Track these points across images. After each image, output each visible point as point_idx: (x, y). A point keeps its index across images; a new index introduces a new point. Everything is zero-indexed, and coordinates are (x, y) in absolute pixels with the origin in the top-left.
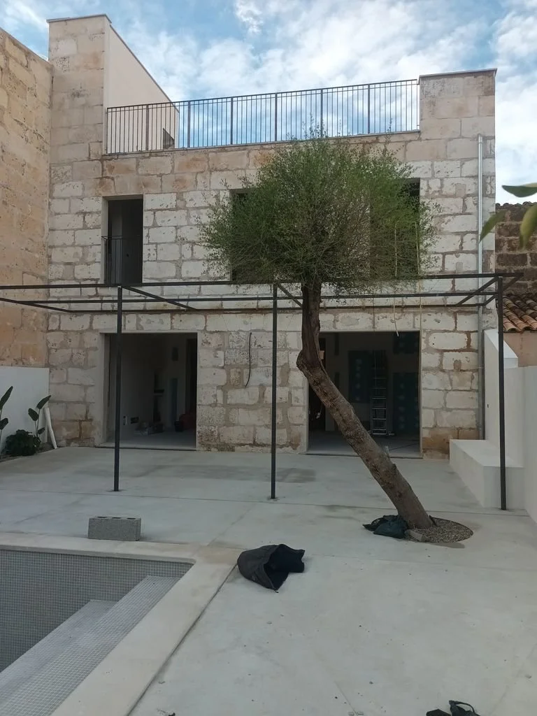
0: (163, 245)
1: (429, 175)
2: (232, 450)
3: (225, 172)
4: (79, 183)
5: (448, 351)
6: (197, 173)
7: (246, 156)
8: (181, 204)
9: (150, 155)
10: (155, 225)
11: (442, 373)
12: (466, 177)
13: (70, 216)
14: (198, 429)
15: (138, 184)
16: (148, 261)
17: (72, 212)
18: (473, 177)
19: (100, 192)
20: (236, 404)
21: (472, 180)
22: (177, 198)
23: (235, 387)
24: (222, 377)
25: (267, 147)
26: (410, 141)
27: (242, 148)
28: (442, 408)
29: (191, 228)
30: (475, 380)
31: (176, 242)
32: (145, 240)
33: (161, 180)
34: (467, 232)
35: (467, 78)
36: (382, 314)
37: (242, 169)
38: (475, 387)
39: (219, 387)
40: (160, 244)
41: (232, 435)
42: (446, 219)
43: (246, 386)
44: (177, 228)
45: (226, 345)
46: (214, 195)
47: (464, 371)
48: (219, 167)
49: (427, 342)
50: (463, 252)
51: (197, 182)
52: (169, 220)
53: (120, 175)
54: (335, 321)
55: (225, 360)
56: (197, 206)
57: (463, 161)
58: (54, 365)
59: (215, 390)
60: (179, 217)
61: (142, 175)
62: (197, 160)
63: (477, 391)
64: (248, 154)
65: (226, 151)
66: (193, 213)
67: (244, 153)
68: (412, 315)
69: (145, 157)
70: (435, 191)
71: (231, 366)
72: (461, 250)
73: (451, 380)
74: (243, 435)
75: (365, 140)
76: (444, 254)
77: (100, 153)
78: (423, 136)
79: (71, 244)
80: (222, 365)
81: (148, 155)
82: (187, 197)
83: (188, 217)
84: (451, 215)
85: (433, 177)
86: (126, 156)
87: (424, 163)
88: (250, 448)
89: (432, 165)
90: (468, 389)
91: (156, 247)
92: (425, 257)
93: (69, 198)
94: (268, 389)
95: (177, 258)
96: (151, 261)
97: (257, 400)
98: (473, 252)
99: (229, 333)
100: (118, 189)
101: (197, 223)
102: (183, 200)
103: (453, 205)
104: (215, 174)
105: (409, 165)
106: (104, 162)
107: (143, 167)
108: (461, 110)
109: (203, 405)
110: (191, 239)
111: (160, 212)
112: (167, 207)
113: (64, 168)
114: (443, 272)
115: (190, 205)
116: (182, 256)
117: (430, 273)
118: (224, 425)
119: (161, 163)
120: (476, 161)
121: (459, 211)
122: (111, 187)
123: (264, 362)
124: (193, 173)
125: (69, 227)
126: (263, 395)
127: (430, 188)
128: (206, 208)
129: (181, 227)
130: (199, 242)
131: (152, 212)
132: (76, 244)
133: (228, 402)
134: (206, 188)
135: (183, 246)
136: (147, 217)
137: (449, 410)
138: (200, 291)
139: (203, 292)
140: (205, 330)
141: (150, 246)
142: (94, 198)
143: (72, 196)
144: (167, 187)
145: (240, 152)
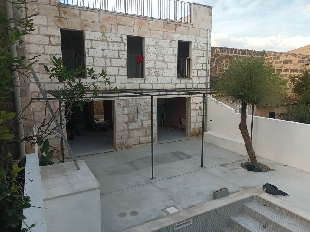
0: (96, 58)
1: (194, 41)
2: (131, 147)
3: (124, 26)
4: (45, 18)
5: (198, 103)
6: (112, 24)
7: (133, 20)
8: (104, 38)
9: (87, 10)
10: (92, 48)
11: (196, 111)
12: (204, 44)
13: (39, 36)
14: (117, 141)
15: (81, 25)
16: (89, 65)
17: (41, 34)
19: (59, 25)
20: (132, 129)
21: (206, 45)
22: (103, 35)
23: (131, 122)
24: (126, 119)
25: (142, 18)
26: (190, 27)
27: (131, 16)
28: (196, 122)
29: (110, 51)
31: (103, 57)
32: (87, 55)
33: (94, 24)
34: (204, 63)
35: (205, 7)
37: (131, 26)
39: (125, 123)
41: (131, 141)
42: (199, 58)
43: (136, 121)
44: (103, 50)
45: (127, 105)
47: (202, 109)
48: (122, 23)
49: (193, 100)
50: (202, 70)
51: (111, 29)
52: (99, 46)
53: (71, 17)
55: (127, 111)
56: (112, 40)
57: (204, 38)
58: (38, 120)
59: (123, 124)
60: (104, 45)
61: (83, 20)
62: (111, 18)
64: (134, 20)
65: (125, 16)
66: (110, 44)
67: (132, 19)
69: (84, 11)
70: (196, 48)
71: (130, 114)
73: (198, 113)
74: (135, 141)
75: (176, 23)
76: (198, 70)
77: (57, 2)
78: (193, 26)
79: (42, 53)
80: (126, 113)
81: (86, 10)
82: (107, 35)
83: (108, 45)
85: (196, 42)
86: (73, 8)
87: (193, 36)
88: (138, 146)
89: (195, 38)
90: (202, 115)
91: (93, 59)
92: (193, 71)
93: (38, 25)
94: (144, 121)
95: (104, 65)
96: (91, 66)
97: (140, 126)
98: (205, 70)
99: (129, 100)
100: (70, 25)
101: (113, 49)
102: (105, 37)
103: (200, 53)
104: (120, 27)
105: (189, 36)
106: (60, 8)
107: (83, 15)
108: (203, 19)
109: (119, 131)
110: (110, 56)
111: (94, 41)
112: (97, 39)
113: (32, 6)
114: (197, 76)
115: (109, 39)
116: (106, 64)
117: (194, 77)
118: (128, 138)
119: (93, 15)
120: (207, 38)
121: (202, 55)
122: (65, 23)
123: (143, 111)
124: (110, 24)
125: (40, 43)
126: (142, 124)
127: (195, 46)
128: (116, 42)
129: (105, 50)
130: (114, 58)
131: (90, 41)
132: (45, 53)
133: (129, 129)
134: (116, 33)
135: (107, 59)
136: (87, 43)
137: (198, 122)
138: (115, 81)
139: (117, 82)
140: (118, 98)
141: (90, 58)
142: (55, 28)
143: (40, 25)
144: (97, 28)
145: (130, 18)
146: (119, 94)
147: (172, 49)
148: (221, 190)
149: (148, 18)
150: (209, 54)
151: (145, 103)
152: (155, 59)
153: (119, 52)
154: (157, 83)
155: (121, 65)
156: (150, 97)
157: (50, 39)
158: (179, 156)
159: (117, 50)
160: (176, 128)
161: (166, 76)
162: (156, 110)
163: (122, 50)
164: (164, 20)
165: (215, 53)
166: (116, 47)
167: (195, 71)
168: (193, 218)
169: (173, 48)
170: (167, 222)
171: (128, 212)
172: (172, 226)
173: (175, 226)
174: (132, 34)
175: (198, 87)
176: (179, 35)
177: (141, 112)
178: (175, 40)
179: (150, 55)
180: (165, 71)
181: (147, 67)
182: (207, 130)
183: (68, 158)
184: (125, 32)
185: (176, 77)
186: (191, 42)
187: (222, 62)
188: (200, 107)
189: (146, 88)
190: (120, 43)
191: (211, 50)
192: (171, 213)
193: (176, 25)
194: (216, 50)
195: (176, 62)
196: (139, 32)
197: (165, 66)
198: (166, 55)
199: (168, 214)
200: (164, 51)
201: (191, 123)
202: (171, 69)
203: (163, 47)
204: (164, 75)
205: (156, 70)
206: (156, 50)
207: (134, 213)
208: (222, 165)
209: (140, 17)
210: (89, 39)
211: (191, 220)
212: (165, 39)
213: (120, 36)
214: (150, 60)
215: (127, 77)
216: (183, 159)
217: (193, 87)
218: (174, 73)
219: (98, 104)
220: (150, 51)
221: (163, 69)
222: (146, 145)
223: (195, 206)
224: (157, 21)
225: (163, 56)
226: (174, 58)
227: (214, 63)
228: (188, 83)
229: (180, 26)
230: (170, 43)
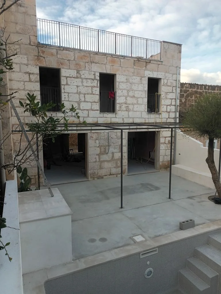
0: (71, 94)
2: (102, 178)
3: (97, 64)
4: (25, 57)
5: (167, 137)
6: (86, 62)
7: (105, 59)
8: (79, 76)
9: (63, 50)
10: (67, 84)
11: (165, 144)
12: (174, 80)
13: (20, 73)
14: (89, 172)
15: (58, 63)
16: (65, 101)
17: (22, 71)
18: (175, 80)
19: (38, 63)
20: (104, 161)
21: (175, 82)
22: (77, 73)
23: (103, 154)
24: (98, 151)
25: (113, 56)
26: (160, 64)
27: (104, 55)
29: (84, 88)
30: (173, 146)
31: (77, 93)
32: (63, 91)
33: (69, 62)
34: (173, 99)
35: (175, 45)
37: (104, 64)
39: (97, 155)
40: (70, 93)
41: (102, 172)
42: (168, 94)
43: (107, 153)
44: (77, 86)
45: (99, 138)
46: (93, 74)
47: (170, 143)
48: (95, 61)
49: (162, 134)
50: (172, 105)
51: (85, 67)
52: (74, 83)
53: (48, 56)
55: (99, 144)
56: (86, 77)
57: (173, 74)
59: (95, 156)
60: (78, 82)
61: (60, 58)
62: (85, 56)
63: (174, 149)
64: (107, 58)
65: (98, 55)
66: (84, 80)
67: (105, 57)
69: (61, 50)
70: (166, 84)
71: (102, 146)
73: (167, 146)
74: (106, 172)
75: (147, 61)
76: (167, 105)
77: (36, 42)
78: (163, 63)
79: (23, 89)
80: (98, 146)
81: (62, 49)
82: (82, 73)
83: (82, 82)
84: (169, 92)
85: (165, 79)
86: (51, 47)
87: (163, 73)
88: (109, 176)
89: (165, 74)
91: (68, 94)
92: (162, 106)
93: (19, 64)
94: (115, 154)
95: (78, 101)
96: (66, 101)
97: (111, 158)
98: (174, 105)
99: (100, 133)
100: (47, 63)
101: (86, 85)
102: (79, 74)
103: (170, 89)
104: (93, 64)
105: (159, 73)
106: (39, 48)
107: (60, 54)
108: (173, 57)
109: (91, 162)
110: (84, 92)
111: (69, 78)
112: (72, 76)
113: (15, 46)
114: (167, 111)
115: (83, 76)
116: (80, 99)
117: (163, 112)
118: (99, 169)
119: (69, 54)
120: (176, 75)
121: (171, 91)
122: (44, 62)
123: (114, 144)
124: (84, 62)
125: (21, 80)
126: (113, 156)
127: (164, 82)
128: (90, 79)
129: (79, 86)
130: (87, 94)
131: (66, 78)
132: (26, 89)
133: (101, 160)
134: (90, 70)
135: (81, 95)
136: (63, 80)
137: (166, 156)
138: (88, 115)
139: (90, 116)
140: (91, 132)
141: (65, 94)
142: (35, 66)
143: (21, 63)
144: (72, 66)
145: (103, 56)
146: (91, 128)
147: (142, 85)
148: (187, 221)
149: (120, 56)
150: (178, 90)
151: (116, 136)
152: (126, 94)
153: (92, 89)
154: (127, 118)
155: (93, 101)
156: (120, 131)
157: (29, 76)
158: (148, 188)
159: (90, 87)
160: (145, 161)
161: (136, 111)
162: (126, 143)
163: (95, 87)
164: (135, 58)
165: (185, 89)
166: (89, 83)
167: (164, 106)
168: (159, 247)
169: (144, 84)
170: (134, 250)
171: (97, 238)
172: (139, 254)
173: (141, 254)
174: (105, 72)
175: (167, 122)
176: (150, 73)
177: (112, 145)
178: (145, 77)
179: (121, 91)
180: (136, 106)
181: (118, 102)
182: (175, 164)
183: (44, 186)
184: (98, 69)
185: (146, 112)
186: (160, 79)
187: (191, 97)
188: (169, 140)
189: (117, 122)
190: (93, 80)
191: (180, 86)
192: (138, 241)
193: (147, 62)
194: (186, 86)
195: (145, 97)
196: (111, 69)
197: (135, 102)
198: (137, 91)
199: (135, 242)
200: (134, 87)
201: (160, 156)
203: (134, 84)
204: (134, 110)
205: (127, 105)
206: (127, 86)
207: (103, 240)
208: (189, 198)
209: (112, 55)
210: (65, 77)
211: (157, 249)
212: (136, 76)
213: (93, 73)
214: (121, 96)
215: (99, 111)
216: (152, 190)
217: (163, 122)
218: (144, 108)
219: (74, 136)
220: (121, 87)
221: (133, 104)
222: (117, 176)
223: (161, 236)
224: (129, 58)
225: (134, 92)
226: (144, 94)
227: (184, 98)
228: (157, 118)
229: (150, 63)
230: (141, 79)
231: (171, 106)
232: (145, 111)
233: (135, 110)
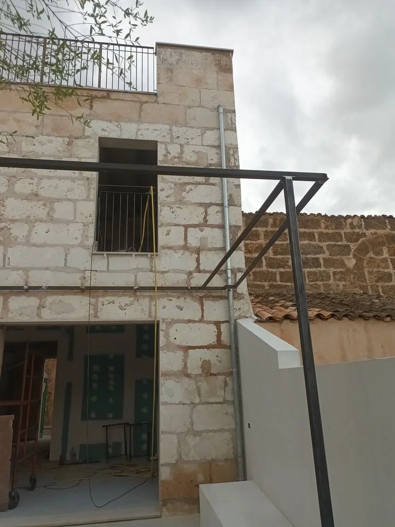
1: (168, 139)
5: (194, 348)
11: (186, 380)
12: (208, 146)
18: (215, 146)
21: (215, 151)
26: (146, 102)
28: (188, 432)
30: (229, 389)
34: (211, 204)
35: (204, 53)
36: (108, 298)
38: (229, 397)
42: (188, 188)
47: (215, 375)
49: (167, 335)
50: (208, 226)
54: (41, 306)
57: (204, 129)
63: (233, 403)
68: (147, 300)
70: (175, 157)
72: (204, 224)
73: (199, 389)
75: (94, 93)
76: (186, 227)
78: (160, 99)
84: (192, 184)
85: (172, 142)
87: (162, 126)
89: (170, 130)
90: (221, 400)
92: (164, 230)
98: (218, 227)
105: (146, 126)
108: (199, 81)
114: (186, 247)
117: (171, 248)
127: (168, 153)
137: (197, 434)
161: (43, 246)
164: (48, 86)
165: (348, 230)
167: (173, 229)
169: (80, 159)
176: (104, 124)
178: (87, 137)
180: (41, 228)
185: (86, 248)
188: (207, 364)
193: (93, 97)
194: (352, 224)
195: (88, 199)
197: (41, 213)
198: (50, 178)
202: (68, 222)
204: (32, 242)
205: (2, 225)
212: (48, 135)
218: (78, 234)
221: (30, 221)
225: (36, 181)
226: (83, 187)
227: (351, 256)
228: (141, 270)
229: (108, 101)
230: (69, 144)
231: (207, 230)
232: (82, 245)
233: (35, 239)
